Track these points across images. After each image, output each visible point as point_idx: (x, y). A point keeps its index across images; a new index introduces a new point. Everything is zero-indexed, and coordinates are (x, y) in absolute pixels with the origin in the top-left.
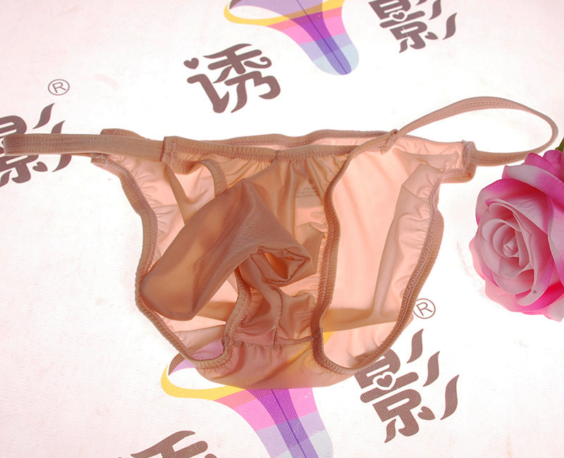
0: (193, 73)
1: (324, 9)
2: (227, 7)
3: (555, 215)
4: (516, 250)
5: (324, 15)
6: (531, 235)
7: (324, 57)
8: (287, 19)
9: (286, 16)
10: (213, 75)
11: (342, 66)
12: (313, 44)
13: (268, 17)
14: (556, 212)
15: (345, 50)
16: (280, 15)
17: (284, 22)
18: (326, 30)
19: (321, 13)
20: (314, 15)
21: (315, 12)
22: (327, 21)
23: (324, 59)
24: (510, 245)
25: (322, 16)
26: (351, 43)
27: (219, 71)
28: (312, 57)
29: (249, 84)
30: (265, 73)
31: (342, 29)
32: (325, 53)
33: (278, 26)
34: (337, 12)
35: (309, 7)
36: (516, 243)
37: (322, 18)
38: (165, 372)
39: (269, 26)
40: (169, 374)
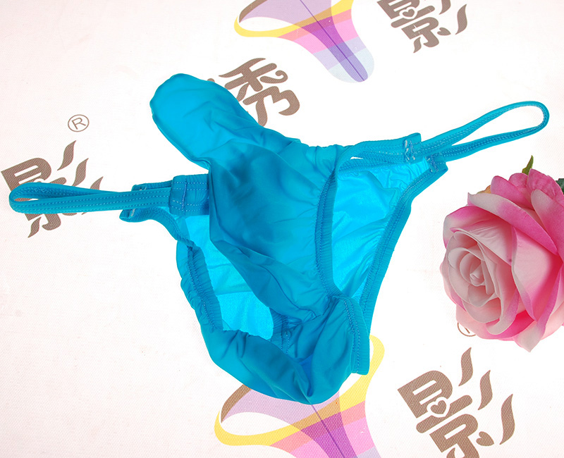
1: (333, 14)
2: (236, 20)
5: (333, 19)
7: (339, 64)
8: (298, 27)
9: (296, 24)
11: (359, 73)
12: (327, 52)
13: (279, 28)
15: (359, 55)
16: (290, 24)
17: (295, 31)
18: (338, 35)
19: (331, 18)
20: (325, 20)
23: (339, 67)
26: (365, 47)
27: (236, 90)
28: (328, 66)
29: (268, 100)
30: (282, 87)
31: (354, 34)
32: (340, 61)
34: (347, 15)
35: (318, 13)
37: (332, 24)
38: (217, 419)
39: (280, 37)
40: (222, 420)
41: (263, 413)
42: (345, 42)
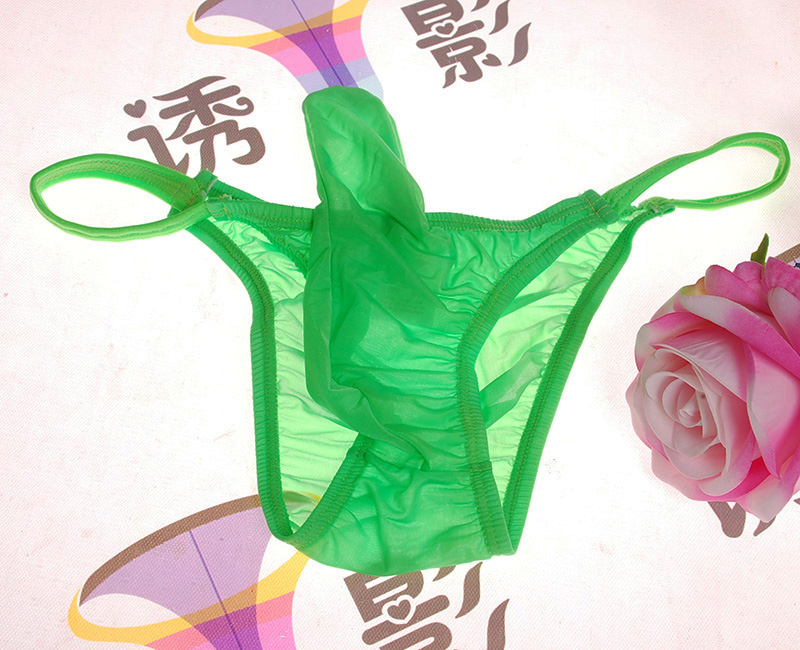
0: (137, 123)
1: (335, 21)
2: (191, 18)
3: (757, 370)
4: (697, 416)
5: (334, 28)
6: (720, 398)
8: (280, 36)
9: (278, 31)
10: (167, 127)
12: (317, 76)
13: (251, 34)
14: (759, 364)
16: (270, 30)
17: (276, 41)
18: (338, 52)
19: (331, 26)
21: (322, 25)
22: (338, 39)
24: (689, 409)
25: (331, 30)
26: (373, 73)
27: (176, 121)
29: (220, 140)
30: (243, 123)
31: (360, 52)
33: (265, 48)
34: (354, 24)
35: (313, 17)
36: (697, 406)
37: (331, 34)
38: (75, 600)
39: (252, 48)
40: (81, 603)
41: (143, 597)
42: (346, 64)
